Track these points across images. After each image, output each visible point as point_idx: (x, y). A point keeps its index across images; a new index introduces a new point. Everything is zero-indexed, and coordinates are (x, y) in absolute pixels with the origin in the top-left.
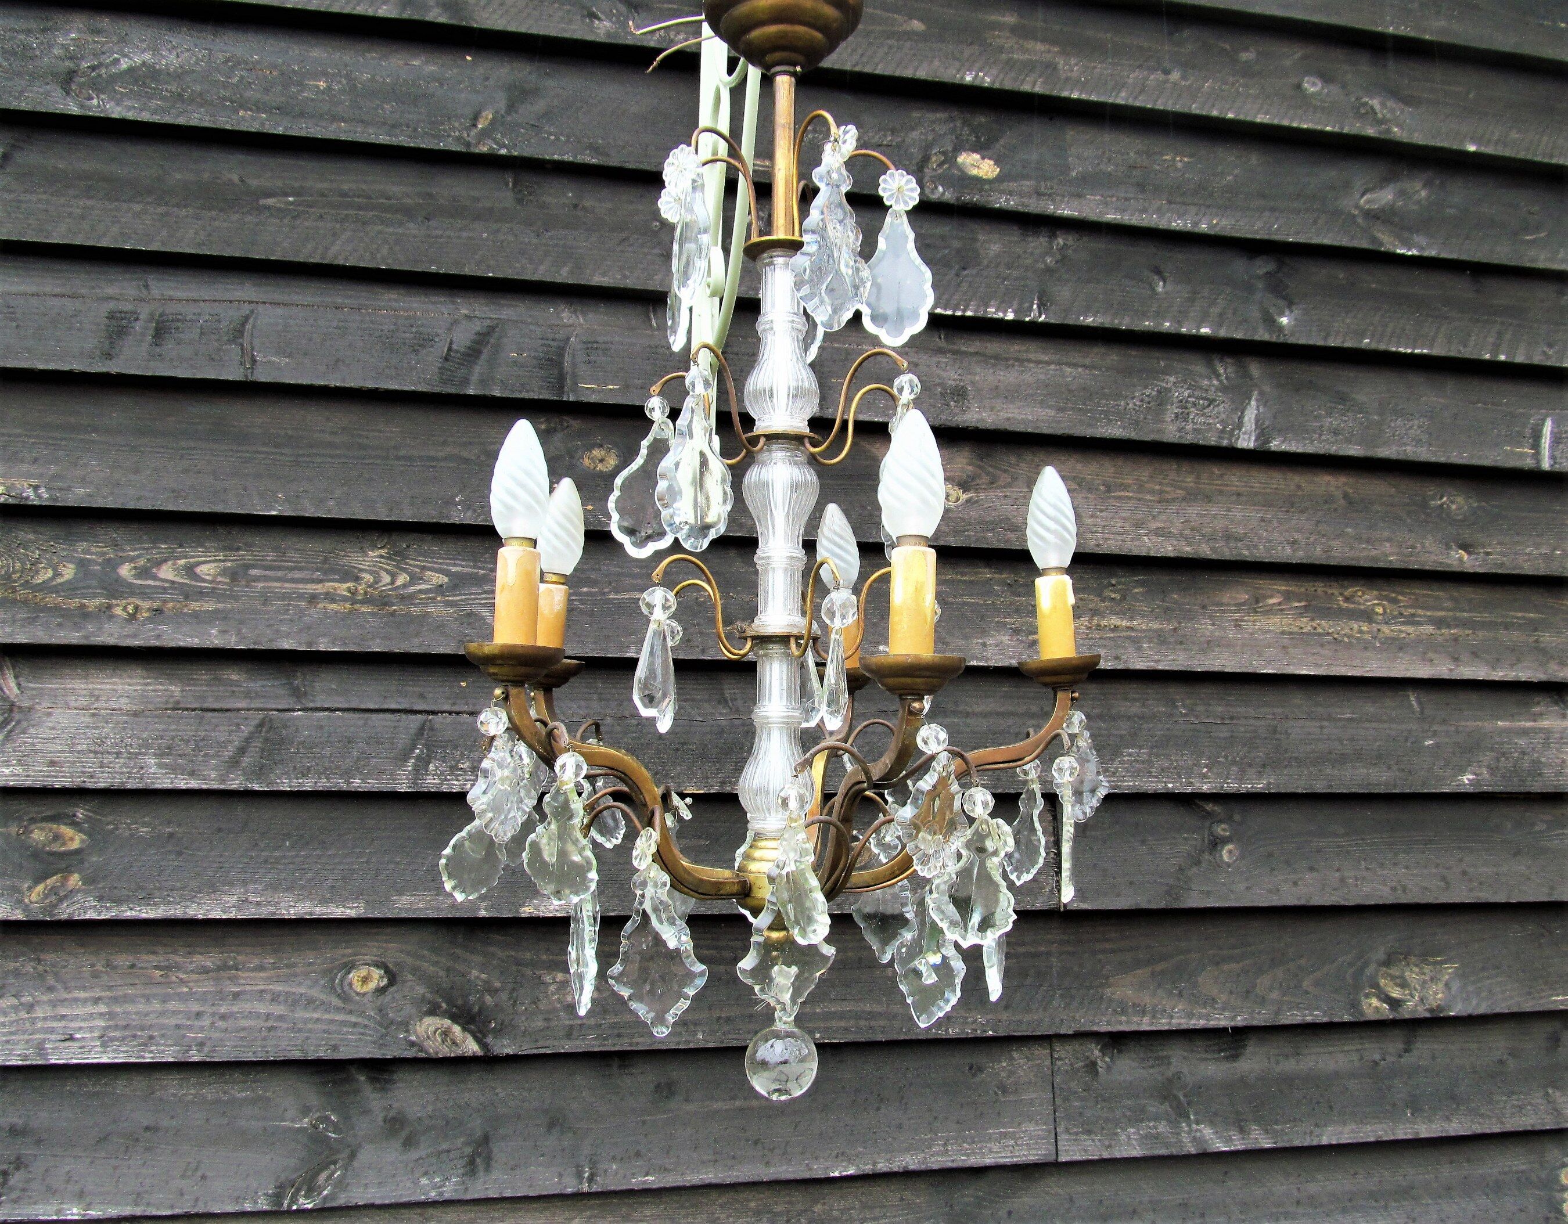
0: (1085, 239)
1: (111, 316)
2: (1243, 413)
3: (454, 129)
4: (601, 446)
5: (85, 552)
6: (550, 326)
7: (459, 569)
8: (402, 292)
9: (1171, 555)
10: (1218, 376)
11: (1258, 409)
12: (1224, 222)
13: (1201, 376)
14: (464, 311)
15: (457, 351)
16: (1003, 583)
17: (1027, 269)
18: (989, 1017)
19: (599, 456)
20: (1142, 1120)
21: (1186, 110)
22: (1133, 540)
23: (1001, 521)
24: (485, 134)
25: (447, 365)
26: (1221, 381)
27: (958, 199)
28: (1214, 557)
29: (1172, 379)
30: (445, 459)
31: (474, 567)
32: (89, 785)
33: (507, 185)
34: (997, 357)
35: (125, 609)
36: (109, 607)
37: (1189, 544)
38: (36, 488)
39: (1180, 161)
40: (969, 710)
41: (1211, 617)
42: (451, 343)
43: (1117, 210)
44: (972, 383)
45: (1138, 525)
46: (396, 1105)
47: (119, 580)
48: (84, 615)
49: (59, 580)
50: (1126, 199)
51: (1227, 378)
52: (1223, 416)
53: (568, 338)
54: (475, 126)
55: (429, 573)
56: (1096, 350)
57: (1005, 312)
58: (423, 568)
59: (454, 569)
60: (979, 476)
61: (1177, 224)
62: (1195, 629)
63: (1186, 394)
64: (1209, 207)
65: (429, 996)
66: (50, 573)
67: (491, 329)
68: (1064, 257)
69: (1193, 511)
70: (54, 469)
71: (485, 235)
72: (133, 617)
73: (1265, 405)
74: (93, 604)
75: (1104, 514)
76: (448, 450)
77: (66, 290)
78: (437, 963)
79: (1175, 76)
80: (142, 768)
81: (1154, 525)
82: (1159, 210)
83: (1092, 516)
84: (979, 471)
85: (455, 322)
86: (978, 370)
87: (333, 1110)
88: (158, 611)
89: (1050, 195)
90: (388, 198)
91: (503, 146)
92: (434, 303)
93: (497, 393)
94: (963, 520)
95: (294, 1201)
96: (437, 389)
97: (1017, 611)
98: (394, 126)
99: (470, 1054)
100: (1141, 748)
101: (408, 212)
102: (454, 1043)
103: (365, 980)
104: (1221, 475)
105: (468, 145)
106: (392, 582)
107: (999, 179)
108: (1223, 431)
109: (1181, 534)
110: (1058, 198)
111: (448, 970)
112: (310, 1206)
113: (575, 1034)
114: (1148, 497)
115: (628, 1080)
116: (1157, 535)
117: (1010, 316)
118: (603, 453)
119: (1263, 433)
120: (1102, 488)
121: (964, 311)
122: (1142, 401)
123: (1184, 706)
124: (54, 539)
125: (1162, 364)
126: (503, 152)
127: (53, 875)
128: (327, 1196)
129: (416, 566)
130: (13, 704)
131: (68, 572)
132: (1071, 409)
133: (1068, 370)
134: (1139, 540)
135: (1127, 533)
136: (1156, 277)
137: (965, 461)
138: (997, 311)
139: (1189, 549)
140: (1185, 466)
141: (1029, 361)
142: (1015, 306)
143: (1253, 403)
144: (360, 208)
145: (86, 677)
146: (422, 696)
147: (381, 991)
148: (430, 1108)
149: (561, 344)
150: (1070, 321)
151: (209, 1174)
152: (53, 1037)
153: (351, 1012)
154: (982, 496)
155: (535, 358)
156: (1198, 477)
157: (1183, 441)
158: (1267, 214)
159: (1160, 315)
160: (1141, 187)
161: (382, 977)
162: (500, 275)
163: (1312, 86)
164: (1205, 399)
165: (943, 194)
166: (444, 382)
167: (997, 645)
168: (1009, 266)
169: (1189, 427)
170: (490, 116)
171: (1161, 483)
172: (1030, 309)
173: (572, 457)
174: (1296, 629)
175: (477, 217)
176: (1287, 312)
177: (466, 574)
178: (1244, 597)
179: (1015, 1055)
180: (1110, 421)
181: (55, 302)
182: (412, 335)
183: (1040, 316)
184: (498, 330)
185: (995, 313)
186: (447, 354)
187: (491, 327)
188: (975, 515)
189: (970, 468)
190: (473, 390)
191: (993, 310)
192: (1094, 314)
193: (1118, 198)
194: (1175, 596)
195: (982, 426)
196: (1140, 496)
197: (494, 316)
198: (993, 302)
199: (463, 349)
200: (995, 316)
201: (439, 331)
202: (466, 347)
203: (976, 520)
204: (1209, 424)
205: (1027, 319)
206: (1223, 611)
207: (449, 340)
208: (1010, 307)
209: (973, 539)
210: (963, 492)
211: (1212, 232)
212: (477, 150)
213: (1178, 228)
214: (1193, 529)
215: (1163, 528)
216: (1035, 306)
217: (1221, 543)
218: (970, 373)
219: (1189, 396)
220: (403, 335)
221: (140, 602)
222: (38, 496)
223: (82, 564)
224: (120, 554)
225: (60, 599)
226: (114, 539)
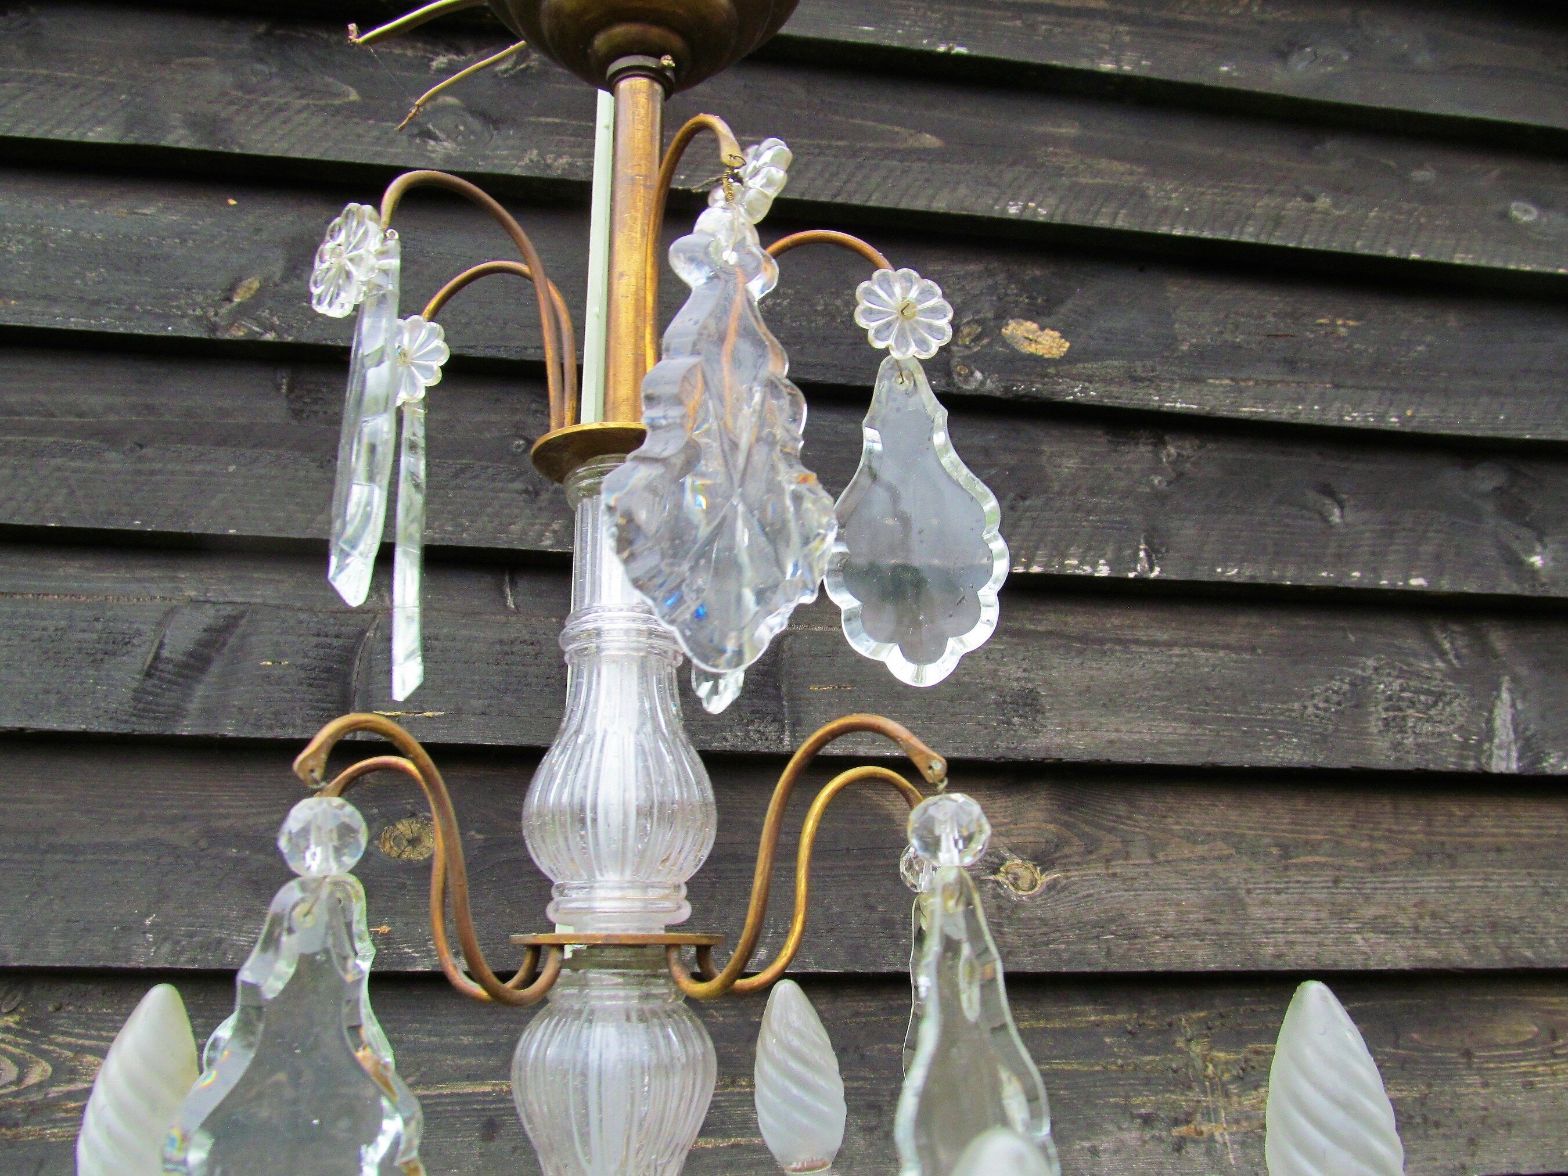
0: (1211, 446)
2: (1491, 712)
3: (194, 305)
4: (413, 815)
8: (89, 563)
9: (1405, 965)
10: (1442, 654)
11: (1513, 705)
12: (1424, 413)
13: (1416, 655)
14: (192, 594)
15: (169, 661)
16: (1120, 1030)
17: (1125, 495)
19: (409, 835)
21: (1348, 250)
22: (1336, 942)
23: (1112, 920)
24: (245, 311)
25: (148, 683)
26: (1448, 662)
27: (1007, 389)
28: (1476, 964)
29: (1371, 663)
30: (135, 847)
33: (278, 388)
34: (1085, 639)
37: (1433, 944)
39: (1344, 326)
41: (1480, 1071)
42: (161, 646)
43: (1257, 399)
44: (1046, 682)
45: (1342, 914)
50: (1270, 383)
51: (1457, 657)
52: (1461, 720)
53: (363, 633)
54: (229, 299)
55: (87, 1059)
56: (1243, 620)
57: (1094, 565)
58: (81, 1050)
60: (1067, 842)
61: (1353, 418)
62: (1457, 1096)
63: (1396, 685)
64: (1396, 391)
67: (230, 624)
68: (1180, 475)
69: (1429, 884)
71: (232, 468)
73: (1524, 697)
75: (1283, 898)
76: (145, 832)
79: (1323, 202)
81: (1370, 912)
82: (1322, 398)
83: (1265, 903)
84: (1068, 834)
85: (172, 612)
86: (1056, 661)
89: (1151, 380)
90: (80, 415)
91: (272, 328)
92: (139, 581)
93: (230, 732)
94: (1044, 922)
96: (124, 729)
97: (1147, 1082)
98: (96, 303)
101: (111, 437)
104: (1466, 819)
105: (214, 327)
106: (20, 1080)
107: (1069, 358)
108: (1464, 746)
109: (1416, 929)
110: (1165, 385)
114: (1353, 863)
116: (1375, 930)
117: (1103, 571)
118: (416, 826)
119: (1527, 746)
120: (1275, 851)
121: (1027, 566)
122: (1327, 701)
125: (1352, 638)
126: (270, 337)
129: (69, 1046)
132: (1214, 720)
133: (1202, 654)
134: (1349, 943)
135: (1325, 930)
136: (1328, 501)
137: (1040, 815)
138: (1082, 563)
139: (1432, 953)
140: (1407, 806)
141: (1138, 642)
142: (1110, 550)
143: (1505, 695)
144: (32, 431)
149: (349, 642)
150: (1201, 574)
154: (1075, 874)
155: (303, 667)
156: (1429, 823)
157: (1402, 766)
158: (1485, 399)
159: (1343, 559)
160: (1291, 364)
162: (249, 531)
163: (1524, 213)
164: (1428, 692)
165: (983, 383)
166: (140, 714)
167: (1117, 1151)
168: (1092, 492)
169: (1409, 741)
170: (256, 285)
171: (1371, 838)
172: (1136, 559)
175: (222, 441)
176: (1538, 548)
178: (1530, 1029)
180: (1280, 737)
182: (95, 636)
183: (1151, 570)
184: (243, 622)
185: (1077, 567)
186: (151, 666)
187: (234, 617)
188: (1063, 910)
189: (1051, 827)
190: (186, 728)
191: (1075, 562)
192: (1240, 563)
193: (1257, 383)
194: (1415, 1036)
195: (1067, 756)
196: (1338, 861)
197: (239, 600)
198: (1072, 550)
199: (179, 657)
200: (1078, 572)
201: (142, 627)
202: (185, 654)
203: (1066, 920)
204: (1440, 734)
205: (1131, 575)
206: (1501, 1059)
207: (156, 643)
208: (1101, 557)
209: (1066, 956)
210: (1042, 872)
211: (1407, 429)
212: (227, 337)
213: (1355, 425)
214: (1434, 916)
215: (1384, 917)
216: (1142, 554)
217: (1485, 939)
218: (1042, 668)
219: (1402, 690)
220: (80, 636)
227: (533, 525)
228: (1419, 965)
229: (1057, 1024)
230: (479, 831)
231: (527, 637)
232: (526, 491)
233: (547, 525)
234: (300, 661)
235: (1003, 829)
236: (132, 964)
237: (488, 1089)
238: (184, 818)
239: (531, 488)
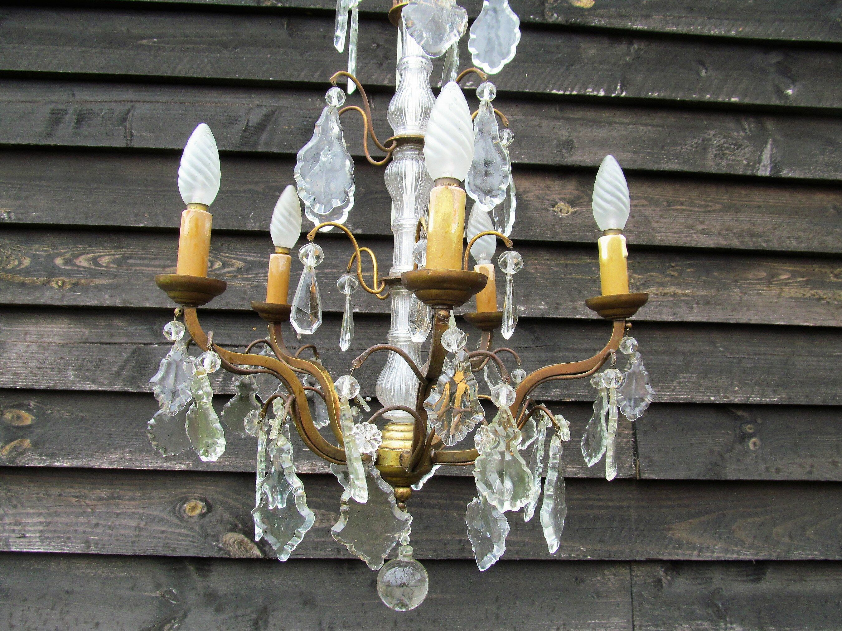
0: (652, 44)
1: (53, 112)
2: (761, 153)
5: (37, 250)
6: (309, 110)
7: (252, 258)
8: (220, 92)
9: (712, 246)
10: (744, 130)
11: (772, 150)
12: (748, 29)
13: (732, 130)
14: (258, 103)
15: (251, 126)
17: (614, 64)
18: (588, 547)
20: (694, 619)
22: (686, 237)
25: (245, 134)
26: (746, 133)
27: (567, 21)
28: (742, 247)
29: (712, 132)
30: (245, 191)
31: (260, 257)
32: (36, 387)
33: (283, 25)
34: (594, 121)
35: (57, 283)
36: (48, 282)
37: (725, 239)
38: (9, 213)
40: (575, 347)
41: (740, 288)
42: (248, 121)
43: (673, 24)
44: (577, 137)
45: (689, 227)
46: (211, 586)
47: (55, 267)
48: (34, 287)
49: (22, 267)
50: (680, 17)
51: (750, 131)
52: (747, 156)
55: (234, 261)
56: (660, 115)
57: (598, 91)
58: (231, 258)
59: (249, 258)
60: (582, 197)
61: (714, 32)
62: (729, 295)
63: (722, 142)
64: (736, 20)
65: (231, 519)
66: (16, 263)
67: (272, 113)
68: (638, 56)
69: (727, 218)
70: (20, 202)
71: (269, 56)
72: (61, 287)
73: (777, 147)
74: (39, 280)
75: (666, 220)
76: (246, 187)
77: (29, 99)
78: (236, 500)
80: (65, 377)
81: (701, 227)
82: (701, 24)
83: (658, 222)
84: (582, 194)
85: (251, 109)
86: (581, 130)
87: (174, 587)
88: (75, 285)
89: (628, 16)
90: (212, 37)
91: (280, 1)
92: (238, 98)
93: (275, 150)
94: (571, 225)
96: (238, 149)
99: (255, 556)
100: (692, 373)
101: (224, 45)
102: (246, 550)
103: (194, 508)
104: (746, 196)
105: (259, 2)
106: (212, 267)
107: (594, 8)
108: (748, 165)
110: (633, 18)
111: (243, 504)
113: (320, 547)
114: (696, 209)
115: (354, 577)
116: (702, 234)
117: (602, 94)
119: (775, 166)
120: (665, 204)
121: (571, 91)
122: (691, 146)
123: (721, 346)
124: (20, 243)
125: (705, 123)
126: (280, 5)
127: (16, 439)
129: (227, 257)
131: (27, 262)
132: (643, 153)
133: (641, 128)
134: (691, 237)
135: (681, 232)
136: (701, 67)
137: (572, 188)
138: (593, 91)
139: (724, 242)
140: (722, 189)
141: (615, 123)
142: (605, 86)
143: (769, 147)
144: (196, 43)
145: (36, 324)
146: (229, 336)
147: (202, 515)
148: (232, 588)
150: (643, 96)
151: (101, 622)
152: (14, 535)
153: (185, 528)
154: (584, 209)
155: (299, 129)
156: (731, 196)
157: (720, 172)
158: (776, 24)
159: (703, 90)
160: (690, 9)
161: (203, 507)
162: (277, 79)
164: (735, 145)
165: (557, 18)
166: (244, 145)
168: (601, 63)
169: (724, 163)
171: (706, 201)
172: (615, 89)
174: (800, 296)
175: (264, 46)
176: (792, 87)
177: (256, 261)
178: (764, 274)
179: (606, 572)
180: (670, 160)
181: (22, 105)
182: (225, 118)
183: (622, 93)
184: (276, 113)
185: (592, 92)
186: (245, 128)
187: (273, 111)
188: (579, 221)
189: (576, 192)
190: (260, 149)
191: (590, 90)
192: (659, 91)
193: (674, 17)
194: (715, 274)
195: (583, 164)
196: (691, 209)
197: (274, 105)
198: (590, 85)
199: (254, 125)
200: (592, 94)
201: (241, 115)
202: (257, 124)
203: (579, 224)
204: (738, 161)
205: (613, 95)
206: (749, 284)
207: (246, 120)
208: (602, 88)
209: (578, 236)
210: (572, 207)
211: (739, 36)
212: (264, 5)
213: (715, 34)
214: (727, 230)
215: (707, 229)
216: (618, 87)
217: (747, 239)
218: (576, 132)
219: (724, 143)
220: (220, 118)
221: (66, 280)
222: (10, 218)
223: (34, 257)
224: (56, 251)
225: (22, 278)
226: (53, 243)
227: (380, 75)
228: (718, 246)
229: (575, 262)
230: (363, 188)
231: (379, 118)
232: (378, 64)
233: (386, 76)
234: (298, 126)
235: (558, 192)
236: (247, 229)
237: (368, 274)
238: (260, 182)
239: (379, 62)
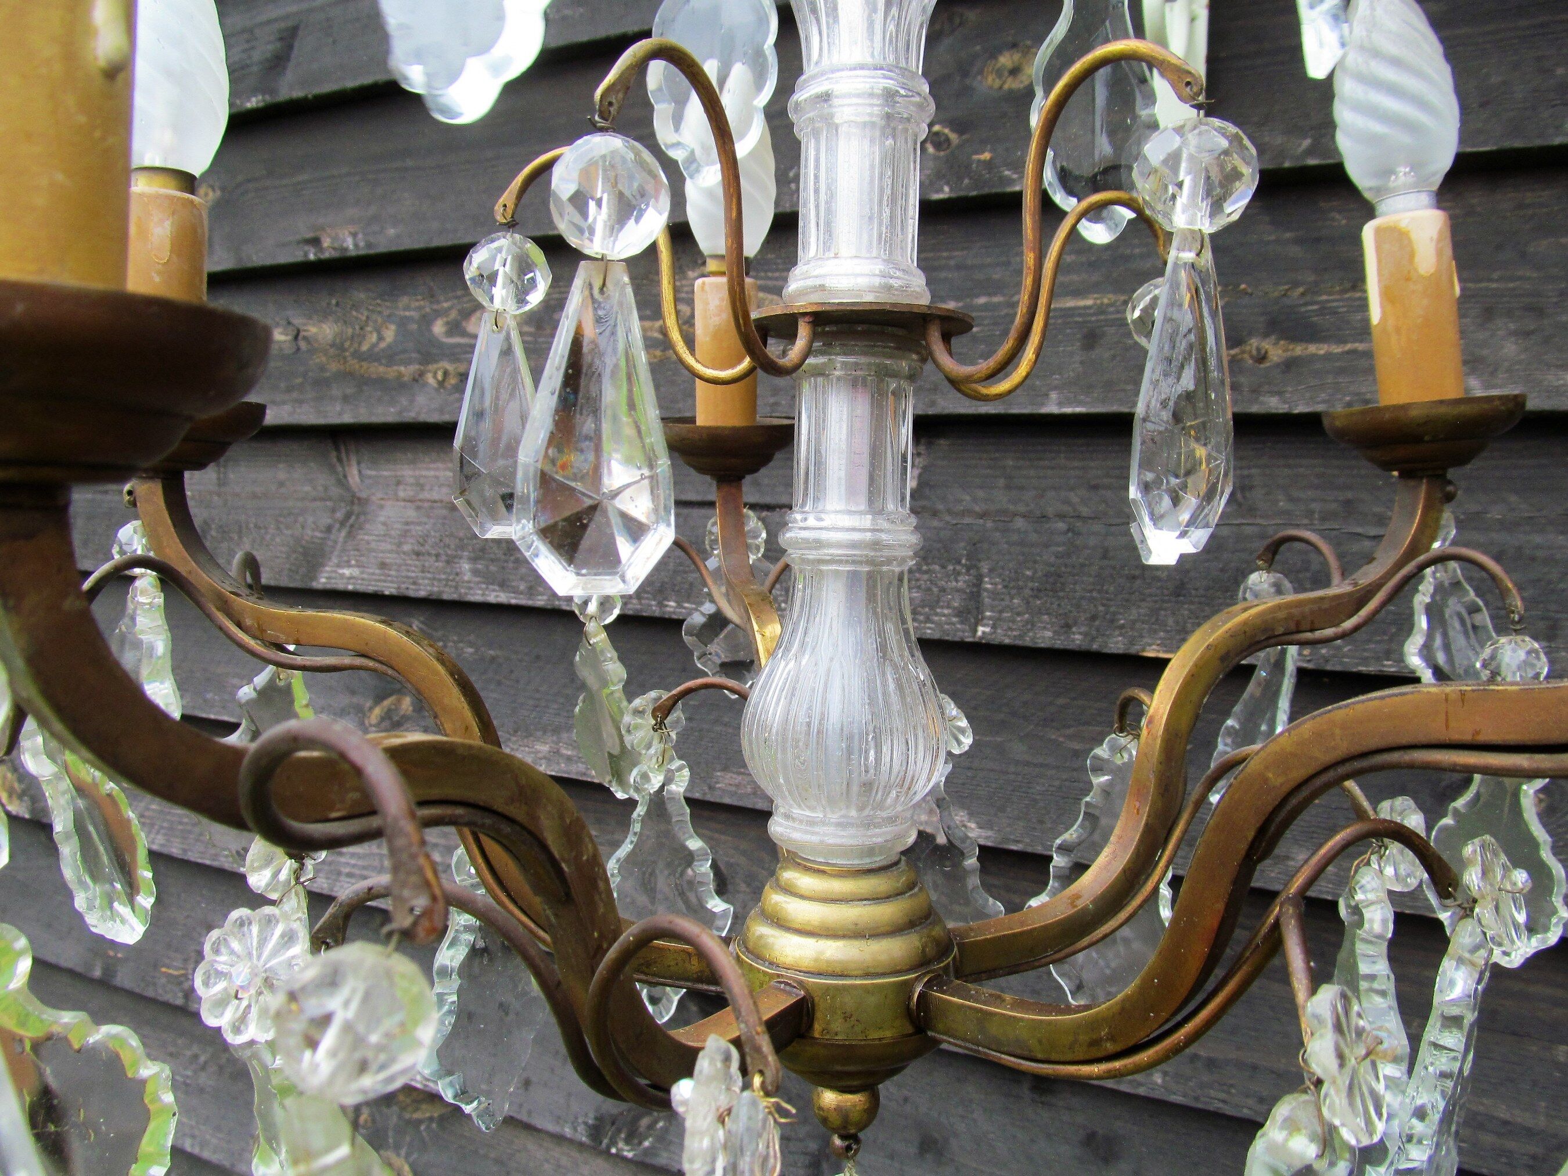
5: (407, 308)
19: (1010, 66)
32: (412, 594)
35: (435, 377)
36: (422, 374)
38: (354, 235)
47: (434, 342)
48: (400, 386)
49: (383, 345)
66: (374, 338)
70: (373, 210)
72: (441, 384)
74: (407, 371)
80: (457, 574)
95: (613, 1142)
112: (630, 1155)
124: (380, 295)
127: (390, 695)
128: (648, 1148)
130: (354, 496)
131: (390, 334)
145: (413, 462)
151: (534, 1079)
173: (965, 74)
221: (450, 367)
222: (356, 245)
223: (402, 323)
224: (435, 307)
225: (381, 369)
226: (431, 289)
